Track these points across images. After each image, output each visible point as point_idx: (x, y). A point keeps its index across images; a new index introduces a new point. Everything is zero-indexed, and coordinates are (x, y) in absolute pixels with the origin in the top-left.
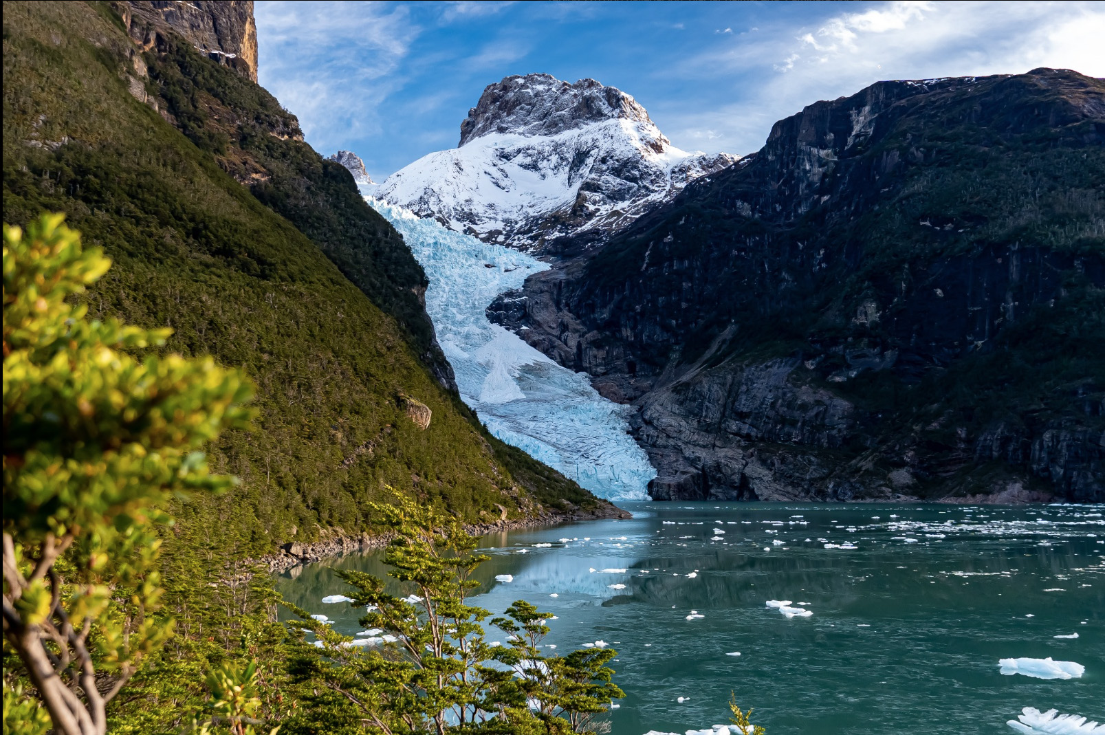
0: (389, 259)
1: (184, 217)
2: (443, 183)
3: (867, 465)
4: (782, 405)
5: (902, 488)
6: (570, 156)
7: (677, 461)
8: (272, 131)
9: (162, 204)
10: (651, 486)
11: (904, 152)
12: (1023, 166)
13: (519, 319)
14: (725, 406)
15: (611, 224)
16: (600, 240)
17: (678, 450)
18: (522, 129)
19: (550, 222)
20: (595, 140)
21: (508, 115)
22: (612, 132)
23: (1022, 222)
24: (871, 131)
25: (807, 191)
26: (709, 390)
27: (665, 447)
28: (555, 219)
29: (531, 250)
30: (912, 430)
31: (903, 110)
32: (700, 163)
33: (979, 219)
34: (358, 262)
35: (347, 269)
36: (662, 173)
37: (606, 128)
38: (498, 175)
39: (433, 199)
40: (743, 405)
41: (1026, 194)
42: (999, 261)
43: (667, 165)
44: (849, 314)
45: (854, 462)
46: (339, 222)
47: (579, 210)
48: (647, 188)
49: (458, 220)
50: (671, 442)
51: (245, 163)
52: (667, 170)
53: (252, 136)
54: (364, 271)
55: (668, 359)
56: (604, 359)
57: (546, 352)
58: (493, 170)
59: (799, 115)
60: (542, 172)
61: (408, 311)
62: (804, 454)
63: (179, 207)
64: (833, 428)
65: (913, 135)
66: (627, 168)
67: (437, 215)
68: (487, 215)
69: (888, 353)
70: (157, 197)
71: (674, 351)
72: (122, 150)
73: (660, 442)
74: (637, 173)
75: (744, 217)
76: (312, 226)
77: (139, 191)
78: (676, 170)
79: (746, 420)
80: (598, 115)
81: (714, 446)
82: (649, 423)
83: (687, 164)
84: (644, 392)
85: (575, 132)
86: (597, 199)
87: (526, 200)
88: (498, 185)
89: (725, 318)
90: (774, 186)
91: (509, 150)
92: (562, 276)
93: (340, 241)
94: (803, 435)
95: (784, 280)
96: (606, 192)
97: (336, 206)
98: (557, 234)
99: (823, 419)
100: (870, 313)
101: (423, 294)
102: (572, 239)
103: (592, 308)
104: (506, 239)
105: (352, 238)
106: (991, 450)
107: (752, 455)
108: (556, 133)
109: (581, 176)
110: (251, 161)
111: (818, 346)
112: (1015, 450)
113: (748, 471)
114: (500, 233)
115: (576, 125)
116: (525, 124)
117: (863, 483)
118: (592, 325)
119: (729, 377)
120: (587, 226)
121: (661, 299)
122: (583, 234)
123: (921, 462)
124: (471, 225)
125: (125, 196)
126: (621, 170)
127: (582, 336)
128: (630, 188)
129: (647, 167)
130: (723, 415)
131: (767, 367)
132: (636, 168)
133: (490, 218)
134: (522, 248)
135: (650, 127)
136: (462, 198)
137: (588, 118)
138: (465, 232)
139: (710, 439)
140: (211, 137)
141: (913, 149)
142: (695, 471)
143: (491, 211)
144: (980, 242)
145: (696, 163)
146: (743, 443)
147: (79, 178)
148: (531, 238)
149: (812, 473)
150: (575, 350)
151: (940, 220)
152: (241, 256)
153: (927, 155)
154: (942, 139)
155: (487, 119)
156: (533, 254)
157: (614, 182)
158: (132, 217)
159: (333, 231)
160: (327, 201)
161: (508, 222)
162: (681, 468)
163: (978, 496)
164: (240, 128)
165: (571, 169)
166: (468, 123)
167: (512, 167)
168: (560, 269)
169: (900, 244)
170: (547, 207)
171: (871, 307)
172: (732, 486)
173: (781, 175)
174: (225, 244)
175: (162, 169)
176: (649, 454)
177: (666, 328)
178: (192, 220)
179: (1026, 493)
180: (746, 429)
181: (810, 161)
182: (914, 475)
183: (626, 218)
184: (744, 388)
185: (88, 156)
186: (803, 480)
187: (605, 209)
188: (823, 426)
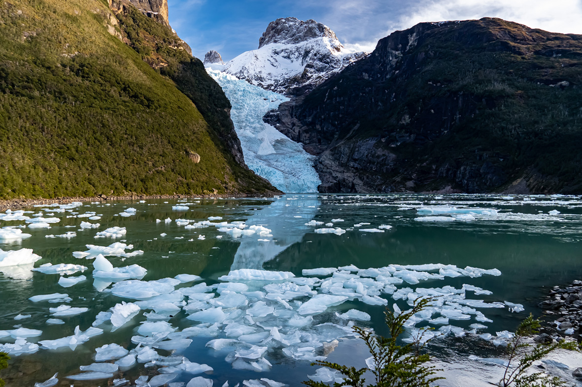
0: (215, 97)
1: (121, 83)
2: (250, 65)
3: (398, 179)
4: (370, 156)
5: (410, 188)
6: (303, 53)
7: (329, 178)
8: (170, 45)
9: (112, 78)
10: (319, 187)
11: (426, 53)
12: (470, 59)
13: (276, 121)
14: (349, 156)
15: (317, 82)
16: (312, 89)
17: (330, 173)
18: (283, 41)
19: (293, 81)
20: (312, 46)
21: (278, 35)
22: (319, 43)
23: (465, 83)
24: (416, 44)
25: (390, 69)
26: (344, 150)
27: (326, 172)
28: (295, 80)
29: (284, 92)
30: (417, 166)
31: (429, 35)
32: (355, 56)
33: (450, 81)
34: (202, 99)
35: (197, 102)
36: (339, 60)
37: (317, 41)
38: (273, 61)
39: (245, 71)
40: (356, 156)
41: (469, 71)
42: (455, 99)
43: (342, 56)
44: (399, 119)
45: (394, 178)
46: (196, 83)
47: (304, 76)
48: (333, 67)
49: (256, 80)
50: (328, 170)
51: (158, 59)
52: (341, 59)
53: (161, 48)
54: (204, 102)
55: (333, 137)
56: (309, 137)
57: (286, 134)
58: (271, 59)
59: (388, 36)
60: (292, 60)
61: (221, 118)
62: (376, 175)
63: (119, 79)
64: (388, 165)
65: (431, 46)
66: (325, 58)
67: (247, 78)
68: (268, 78)
69: (412, 136)
70: (111, 75)
71: (336, 134)
72: (99, 56)
73: (324, 170)
74: (329, 60)
75: (366, 79)
76: (184, 84)
77: (104, 73)
78: (345, 59)
79: (357, 162)
80: (315, 35)
81: (344, 172)
82: (321, 163)
83: (349, 56)
84: (323, 151)
85: (305, 42)
86: (312, 71)
87: (284, 72)
88: (273, 65)
89: (356, 121)
90: (378, 66)
91: (278, 50)
92: (294, 104)
93: (195, 90)
94: (377, 168)
95: (379, 105)
96: (316, 68)
97: (194, 76)
98: (295, 86)
99: (385, 161)
100: (407, 119)
101: (229, 111)
102: (300, 88)
103: (305, 117)
104: (275, 88)
105: (201, 89)
106: (443, 174)
107: (357, 175)
108: (298, 43)
109: (307, 61)
110: (160, 58)
111: (386, 133)
112: (451, 174)
113: (354, 182)
114: (272, 85)
115: (306, 40)
116: (285, 39)
117: (395, 186)
118: (304, 123)
119: (352, 145)
120: (307, 83)
121: (332, 113)
122: (305, 86)
123: (418, 178)
124: (261, 82)
125: (98, 75)
126: (322, 59)
127: (300, 128)
128: (326, 67)
129: (333, 58)
130: (348, 160)
131: (367, 141)
132: (328, 58)
133: (269, 79)
134: (281, 92)
135: (335, 40)
136: (257, 71)
137: (310, 37)
138: (258, 85)
139: (342, 169)
140: (144, 48)
141: (430, 52)
142: (335, 182)
143: (269, 76)
144: (448, 91)
145: (353, 56)
146: (354, 171)
147: (81, 68)
148: (285, 88)
149: (378, 182)
150: (298, 134)
151: (435, 82)
152: (141, 98)
153: (435, 54)
154: (442, 48)
155: (270, 37)
156: (285, 95)
157: (320, 64)
158: (100, 83)
159: (193, 86)
160: (191, 74)
161: (276, 81)
162: (331, 180)
163: (434, 191)
164: (157, 44)
165: (303, 58)
166: (262, 39)
167: (279, 57)
168: (294, 101)
169: (419, 91)
170: (292, 75)
171: (407, 117)
172: (349, 187)
173: (380, 62)
174: (136, 93)
175: (115, 64)
176: (320, 175)
177: (333, 125)
178: (124, 84)
179: (452, 190)
180: (356, 165)
181: (392, 56)
182: (415, 183)
183: (323, 79)
184: (357, 149)
185: (85, 59)
186: (374, 185)
187: (315, 75)
188: (385, 164)
